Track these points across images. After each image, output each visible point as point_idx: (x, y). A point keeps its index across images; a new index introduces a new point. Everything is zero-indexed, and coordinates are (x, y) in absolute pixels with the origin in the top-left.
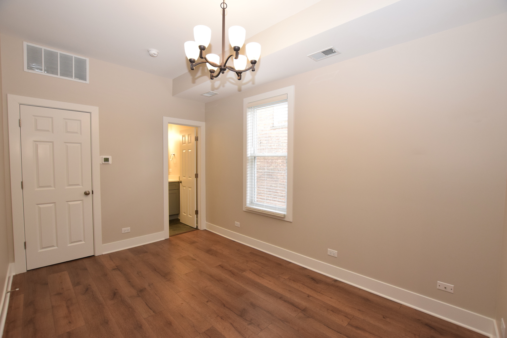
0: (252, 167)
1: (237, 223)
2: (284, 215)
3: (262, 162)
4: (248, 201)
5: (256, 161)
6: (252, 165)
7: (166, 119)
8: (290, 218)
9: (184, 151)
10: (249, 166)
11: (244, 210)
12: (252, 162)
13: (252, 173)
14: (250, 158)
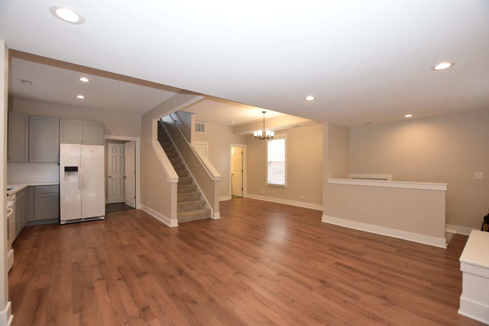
0: (270, 166)
1: (263, 192)
2: (284, 185)
3: (274, 164)
4: (268, 181)
5: (272, 163)
6: (270, 165)
7: (231, 145)
8: (286, 186)
9: (238, 159)
10: (269, 166)
11: (267, 185)
12: (270, 164)
13: (270, 169)
14: (269, 162)
